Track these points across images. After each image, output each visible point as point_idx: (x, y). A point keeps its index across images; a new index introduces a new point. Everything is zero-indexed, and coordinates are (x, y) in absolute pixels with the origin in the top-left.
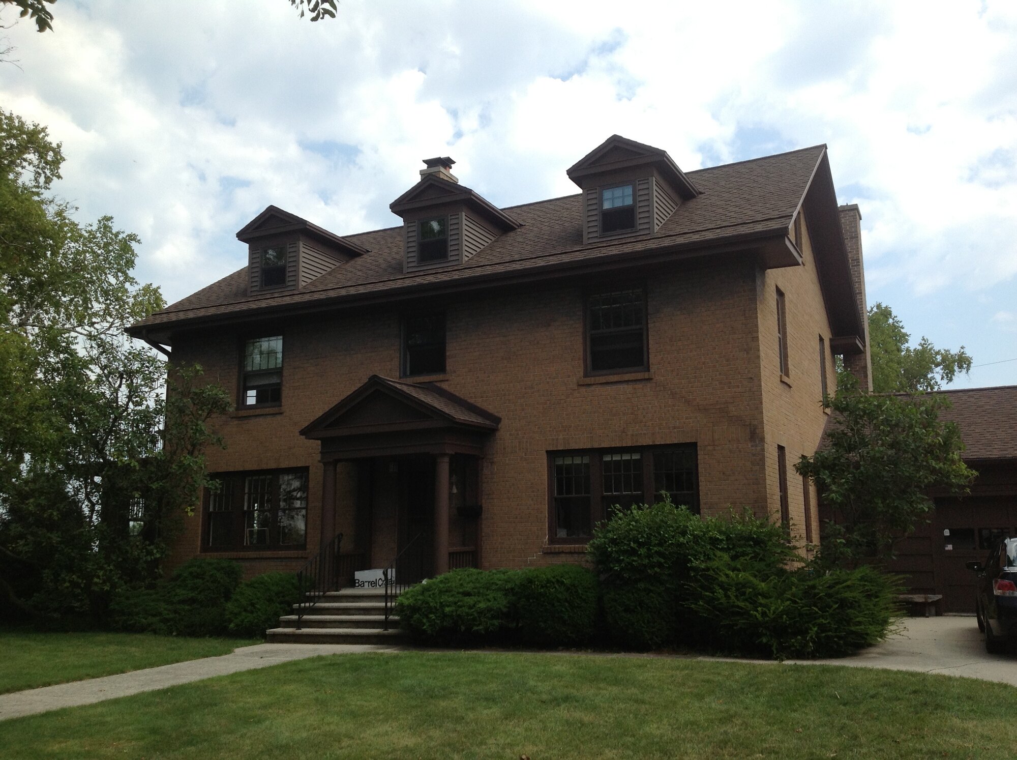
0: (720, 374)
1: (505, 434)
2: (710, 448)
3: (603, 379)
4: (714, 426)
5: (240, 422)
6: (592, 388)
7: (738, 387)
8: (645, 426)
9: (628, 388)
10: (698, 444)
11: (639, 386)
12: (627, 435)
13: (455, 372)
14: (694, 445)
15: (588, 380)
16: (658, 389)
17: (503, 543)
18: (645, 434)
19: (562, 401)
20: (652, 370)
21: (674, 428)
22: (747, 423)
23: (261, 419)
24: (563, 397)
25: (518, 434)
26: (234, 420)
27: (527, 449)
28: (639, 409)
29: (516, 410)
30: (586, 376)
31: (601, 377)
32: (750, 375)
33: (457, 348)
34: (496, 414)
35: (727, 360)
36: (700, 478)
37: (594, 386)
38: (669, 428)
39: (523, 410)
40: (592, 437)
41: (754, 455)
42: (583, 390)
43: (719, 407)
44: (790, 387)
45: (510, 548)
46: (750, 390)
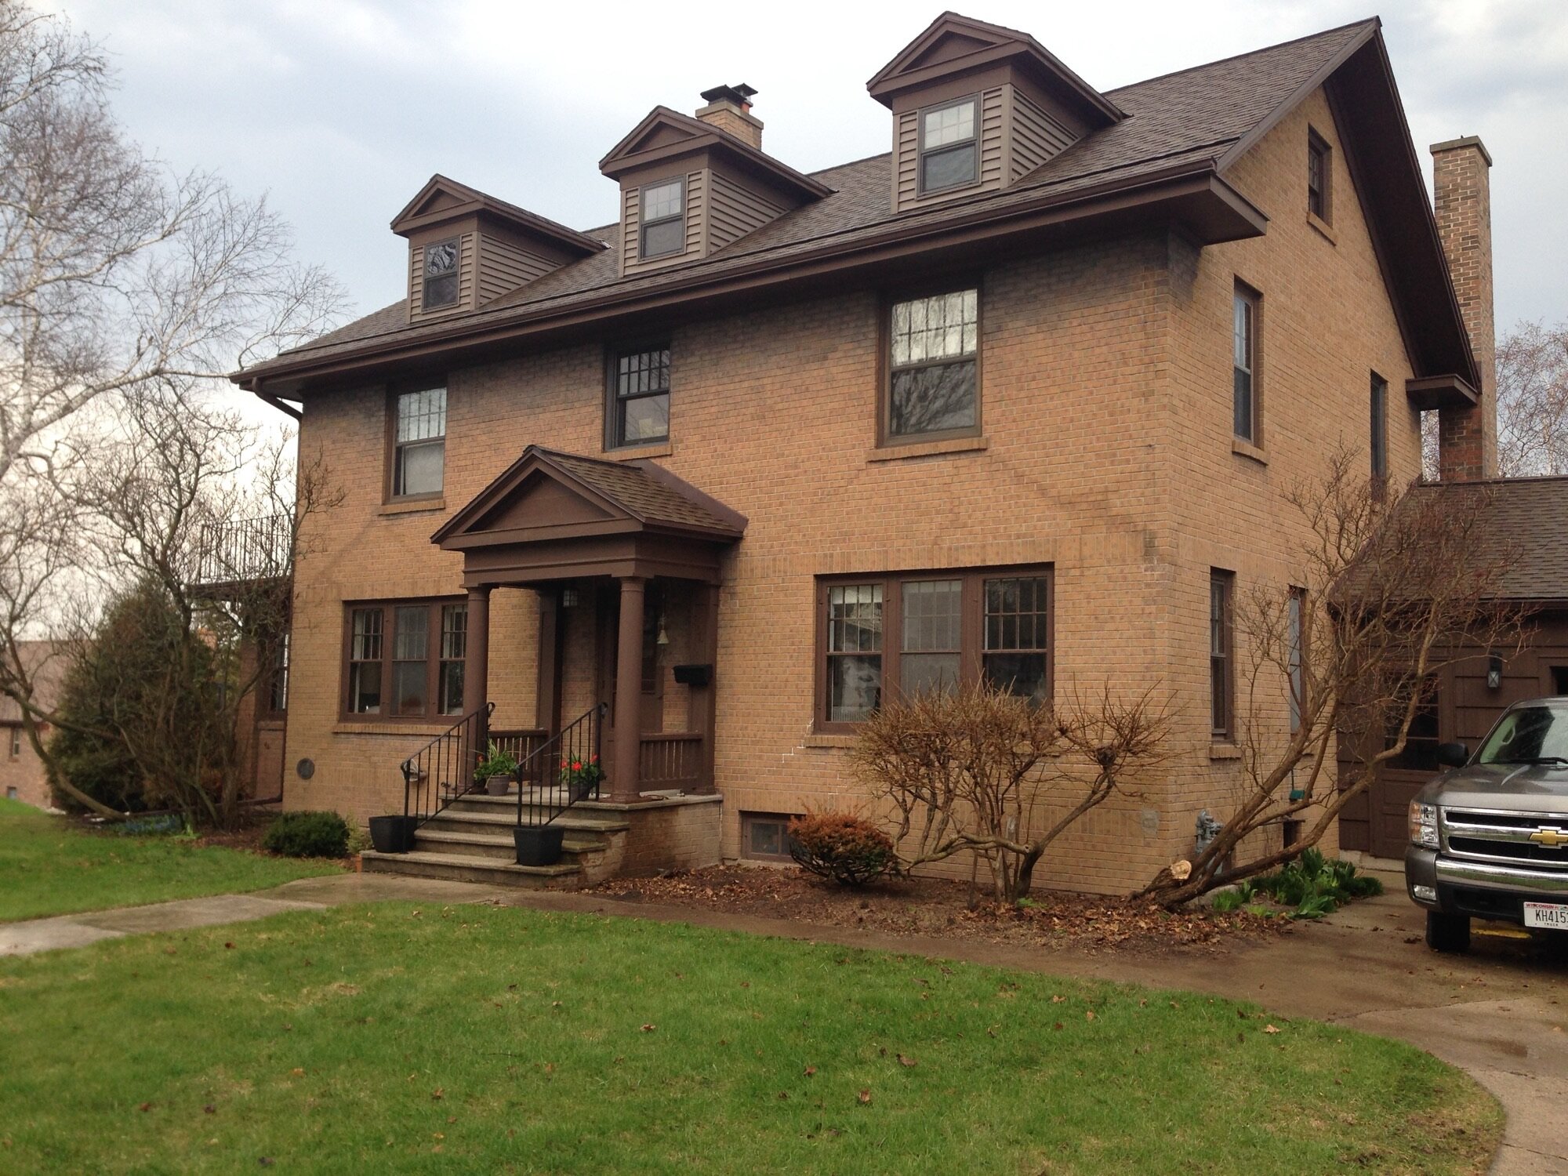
0: (1098, 438)
1: (754, 546)
2: (1077, 572)
3: (905, 452)
4: (1083, 533)
5: (390, 522)
6: (890, 466)
7: (1128, 461)
8: (971, 533)
9: (945, 465)
10: (1056, 566)
11: (964, 461)
12: (941, 548)
13: (682, 441)
14: (1049, 566)
15: (882, 453)
16: (994, 467)
17: (746, 728)
18: (970, 547)
19: (842, 490)
20: (985, 435)
21: (1018, 537)
22: (1139, 528)
23: (416, 518)
24: (842, 483)
25: (772, 547)
26: (381, 518)
27: (785, 572)
28: (961, 504)
29: (770, 505)
30: (880, 444)
31: (902, 448)
32: (1149, 441)
33: (686, 401)
34: (741, 512)
35: (1111, 414)
36: (1056, 626)
37: (892, 463)
38: (1010, 536)
39: (781, 504)
40: (886, 552)
41: (1148, 585)
42: (875, 469)
43: (1093, 499)
44: (1265, 465)
45: (755, 736)
46: (1147, 467)
